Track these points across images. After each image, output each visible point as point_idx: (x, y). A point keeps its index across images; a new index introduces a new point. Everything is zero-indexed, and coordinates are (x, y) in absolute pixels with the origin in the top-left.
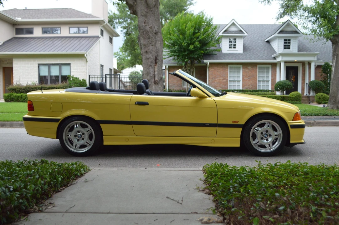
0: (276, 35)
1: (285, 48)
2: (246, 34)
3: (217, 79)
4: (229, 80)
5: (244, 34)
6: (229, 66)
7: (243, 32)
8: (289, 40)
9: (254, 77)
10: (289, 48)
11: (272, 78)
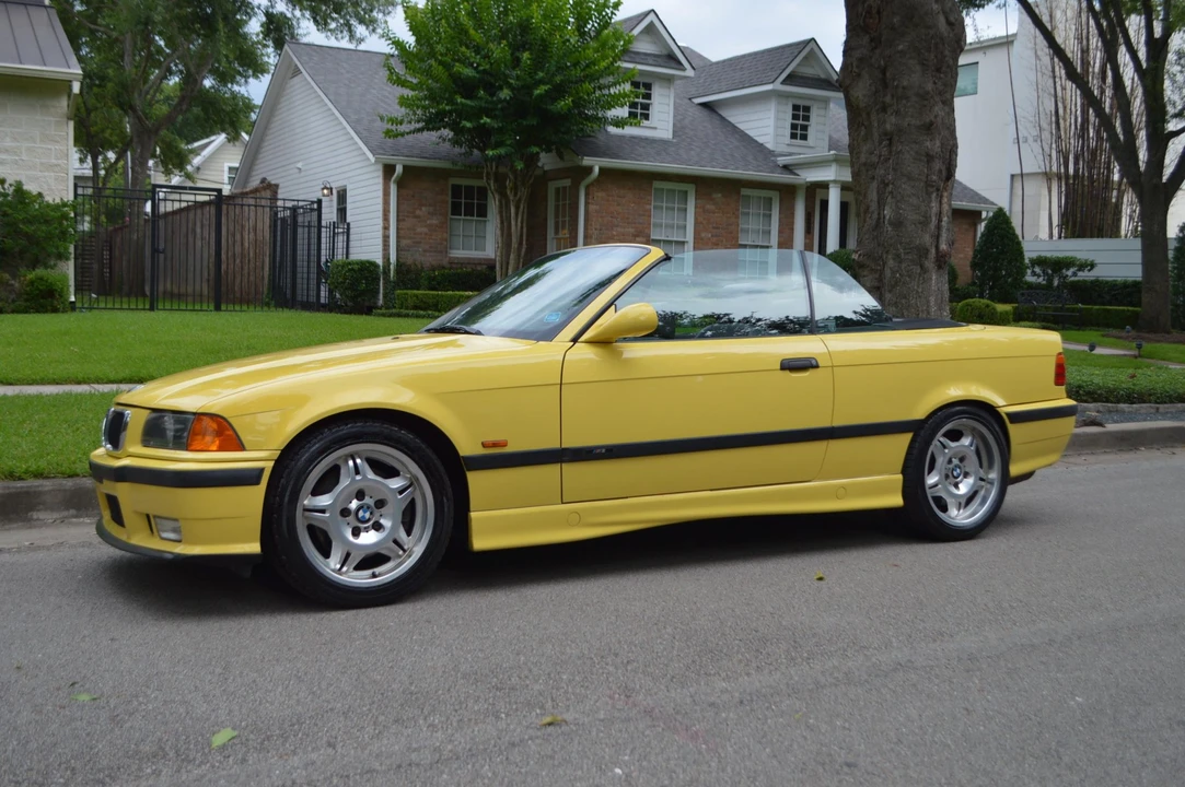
0: (777, 86)
1: (793, 136)
2: (690, 72)
3: (614, 233)
4: (652, 238)
5: (684, 69)
6: (657, 184)
7: (680, 63)
8: (807, 109)
9: (731, 233)
10: (804, 137)
11: (779, 237)
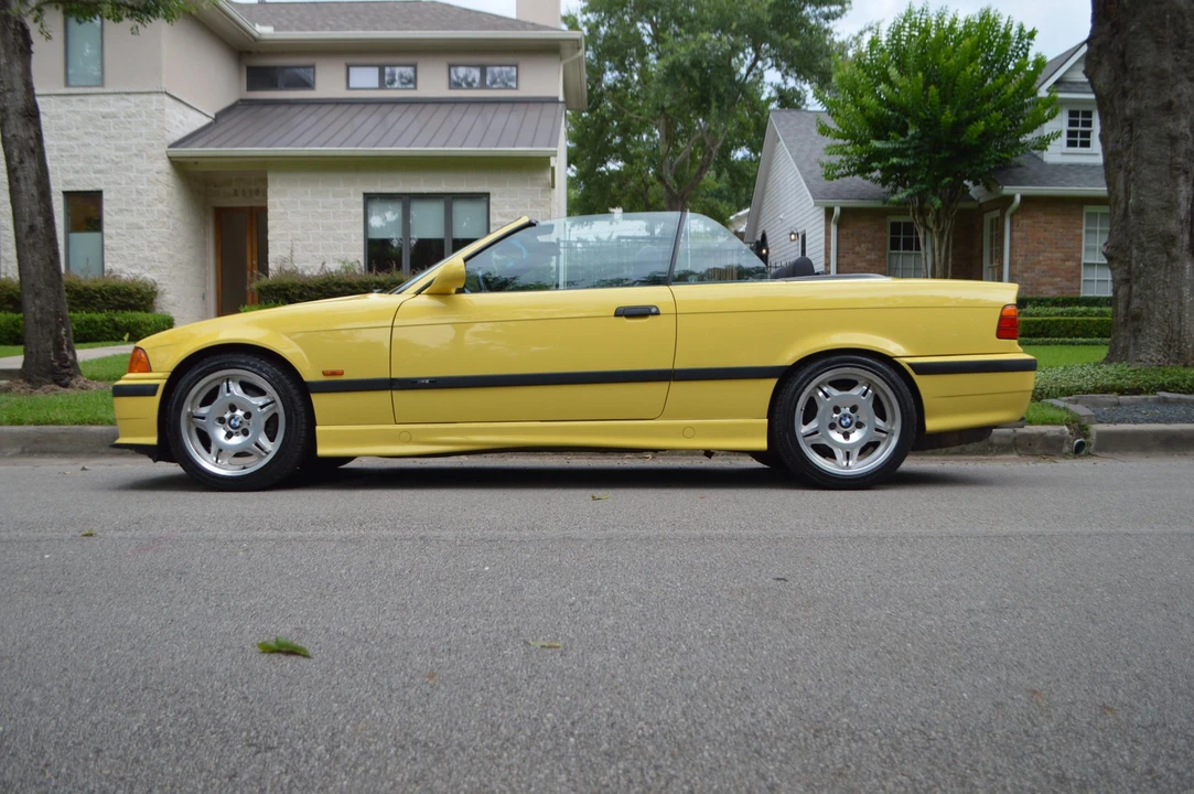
3: (1041, 258)
4: (1083, 261)
6: (1086, 208)
